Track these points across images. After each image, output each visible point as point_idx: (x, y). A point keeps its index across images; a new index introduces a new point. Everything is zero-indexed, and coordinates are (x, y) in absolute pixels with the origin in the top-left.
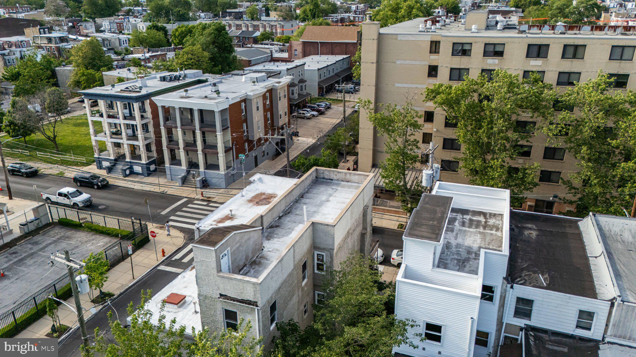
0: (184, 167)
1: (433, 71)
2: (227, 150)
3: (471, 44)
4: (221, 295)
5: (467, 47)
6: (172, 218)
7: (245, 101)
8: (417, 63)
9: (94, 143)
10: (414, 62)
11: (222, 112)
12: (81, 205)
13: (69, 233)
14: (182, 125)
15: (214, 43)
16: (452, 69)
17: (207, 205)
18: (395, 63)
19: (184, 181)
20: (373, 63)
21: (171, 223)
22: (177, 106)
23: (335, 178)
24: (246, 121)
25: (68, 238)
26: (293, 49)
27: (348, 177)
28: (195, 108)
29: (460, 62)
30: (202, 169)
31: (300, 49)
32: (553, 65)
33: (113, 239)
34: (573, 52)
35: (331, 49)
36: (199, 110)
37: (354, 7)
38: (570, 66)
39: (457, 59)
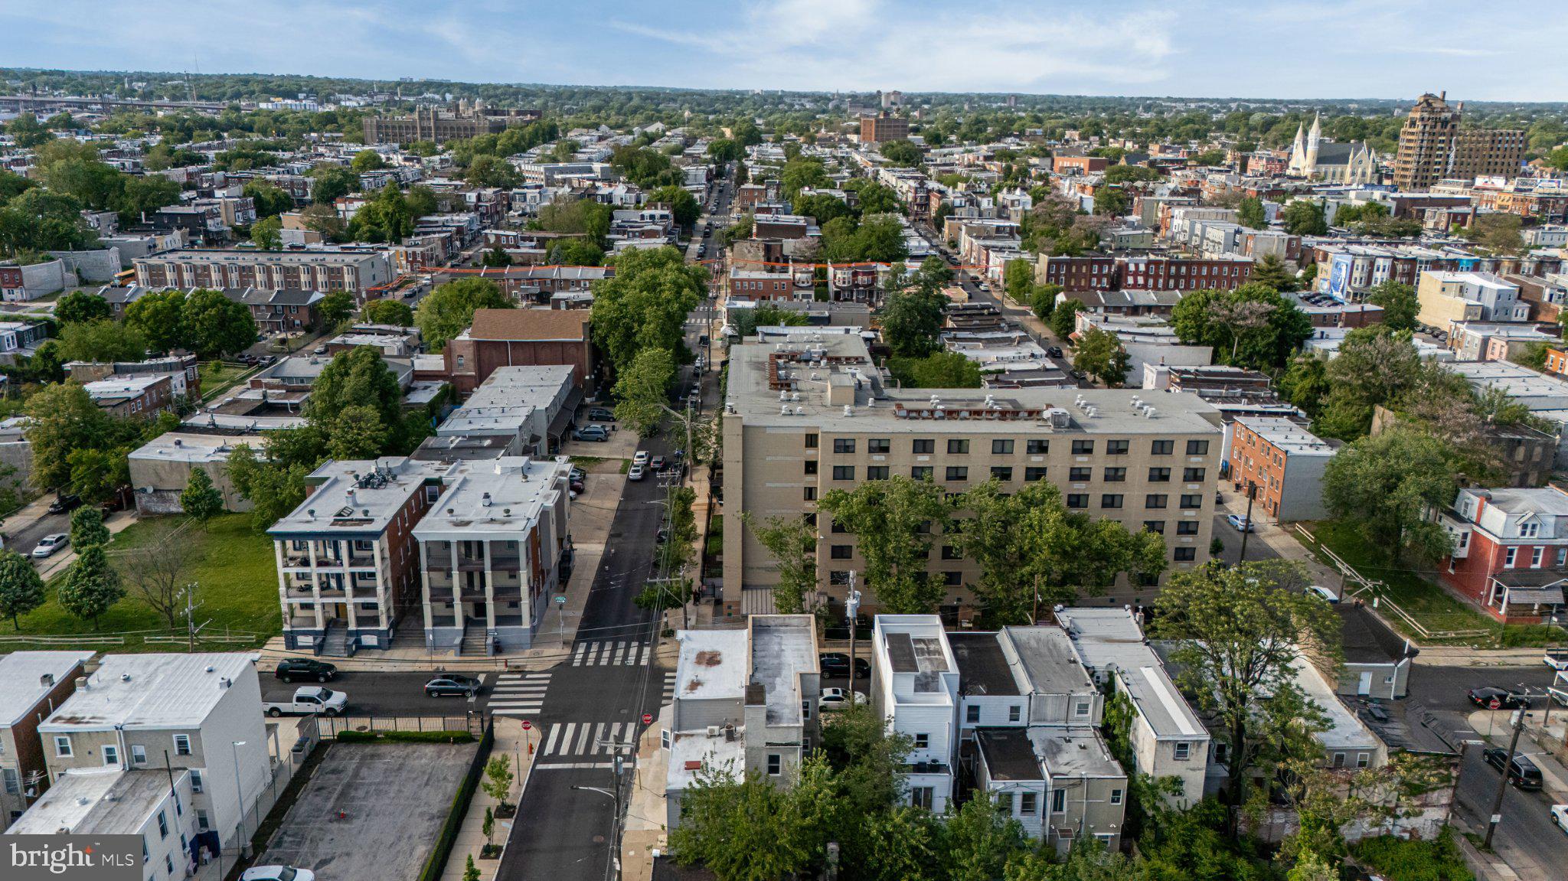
0: (459, 626)
1: (811, 467)
2: (530, 589)
3: (854, 440)
4: (766, 744)
5: (849, 444)
6: (490, 704)
8: (791, 459)
9: (284, 609)
10: (788, 458)
11: (526, 540)
12: (338, 710)
13: (369, 749)
14: (460, 565)
15: (374, 388)
16: (835, 467)
17: (522, 679)
18: (764, 460)
19: (463, 648)
20: (738, 462)
21: (495, 712)
22: (453, 540)
23: (774, 624)
25: (379, 756)
26: (455, 355)
27: (787, 621)
28: (486, 540)
29: (844, 460)
30: (491, 626)
31: (469, 354)
32: (940, 461)
33: (442, 747)
34: (958, 446)
35: (533, 354)
36: (492, 542)
37: (471, 197)
38: (956, 461)
39: (840, 456)
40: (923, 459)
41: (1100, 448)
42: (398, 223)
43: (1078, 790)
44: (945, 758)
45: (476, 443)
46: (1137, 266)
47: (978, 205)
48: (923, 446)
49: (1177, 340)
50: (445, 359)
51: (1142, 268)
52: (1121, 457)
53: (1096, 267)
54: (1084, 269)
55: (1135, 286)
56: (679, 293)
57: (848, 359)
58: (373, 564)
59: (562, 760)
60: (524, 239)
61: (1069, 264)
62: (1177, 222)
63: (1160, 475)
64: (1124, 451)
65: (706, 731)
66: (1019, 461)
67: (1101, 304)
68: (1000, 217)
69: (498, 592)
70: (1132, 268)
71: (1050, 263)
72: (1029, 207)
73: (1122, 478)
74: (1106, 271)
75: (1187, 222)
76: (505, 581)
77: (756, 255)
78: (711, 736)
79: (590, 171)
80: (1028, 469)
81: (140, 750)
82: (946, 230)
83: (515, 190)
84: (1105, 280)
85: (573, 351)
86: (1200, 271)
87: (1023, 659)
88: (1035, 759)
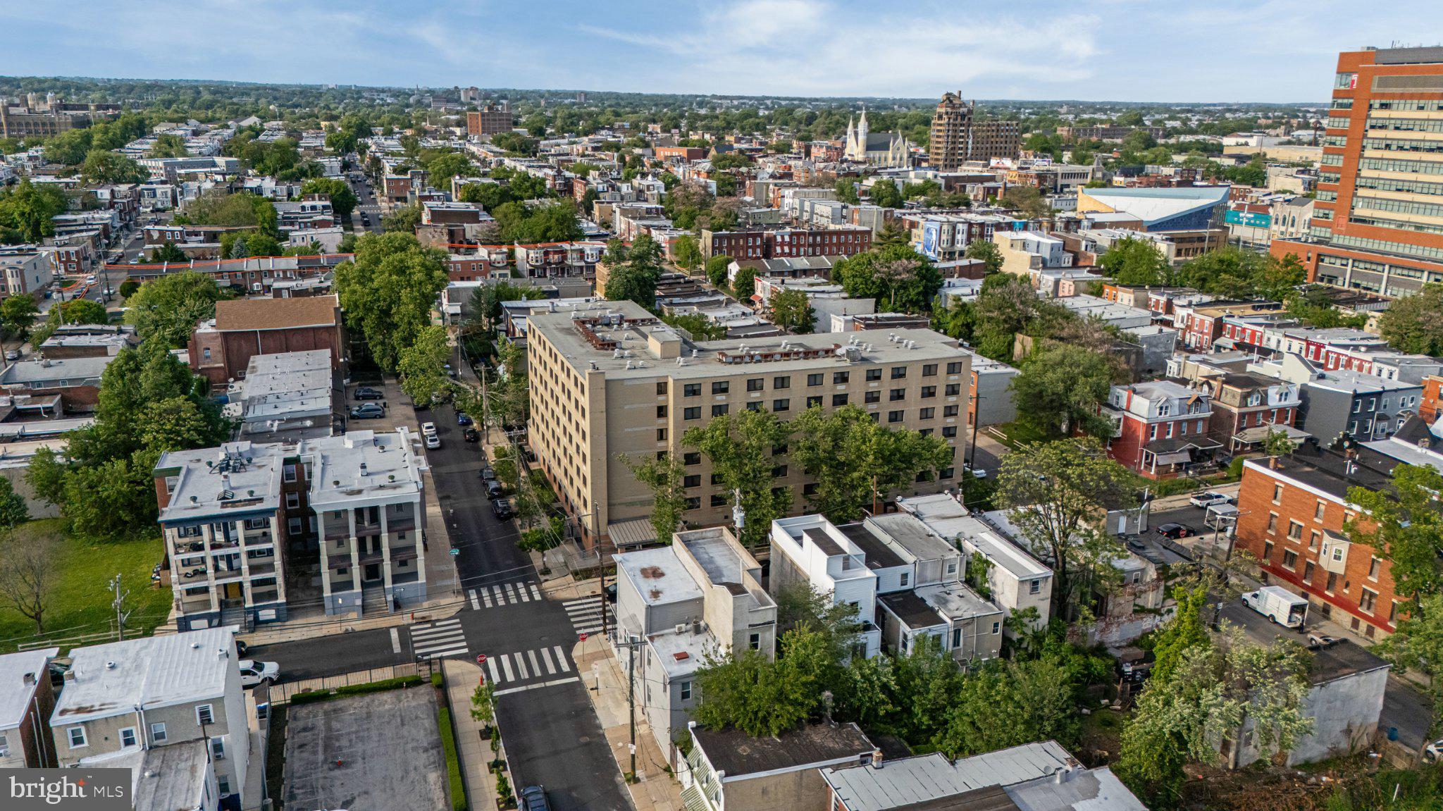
0: (358, 589)
1: (662, 412)
3: (701, 384)
4: (750, 626)
5: (697, 388)
6: (419, 651)
8: (645, 405)
10: (642, 406)
12: (275, 678)
13: (327, 706)
14: (358, 532)
16: (684, 409)
17: (433, 627)
18: (624, 408)
19: (365, 609)
20: (602, 412)
22: (349, 508)
23: (693, 538)
25: (341, 710)
26: (201, 347)
27: (704, 535)
28: (383, 505)
30: (389, 585)
31: (217, 346)
32: (768, 396)
33: (397, 692)
34: (782, 382)
35: (284, 341)
36: (387, 506)
37: (104, 194)
38: (781, 395)
39: (689, 398)
40: (755, 395)
41: (886, 375)
43: (970, 627)
44: (872, 621)
45: (298, 424)
46: (783, 237)
47: (619, 190)
48: (753, 385)
49: (846, 295)
50: (190, 353)
51: (787, 239)
52: (901, 380)
53: (751, 240)
54: (741, 242)
55: (783, 254)
57: (643, 320)
58: (270, 541)
59: (512, 685)
60: (189, 234)
61: (729, 238)
62: (787, 201)
63: (929, 393)
64: (903, 376)
66: (828, 390)
67: (767, 270)
68: (638, 200)
69: (394, 552)
70: (779, 239)
71: (714, 238)
72: (663, 191)
73: (903, 397)
74: (759, 243)
75: (797, 201)
77: (440, 239)
78: (680, 633)
79: (214, 165)
80: (835, 396)
81: (162, 728)
82: (596, 211)
83: (142, 186)
84: (758, 251)
85: (325, 336)
86: (831, 240)
87: (895, 539)
88: (932, 609)
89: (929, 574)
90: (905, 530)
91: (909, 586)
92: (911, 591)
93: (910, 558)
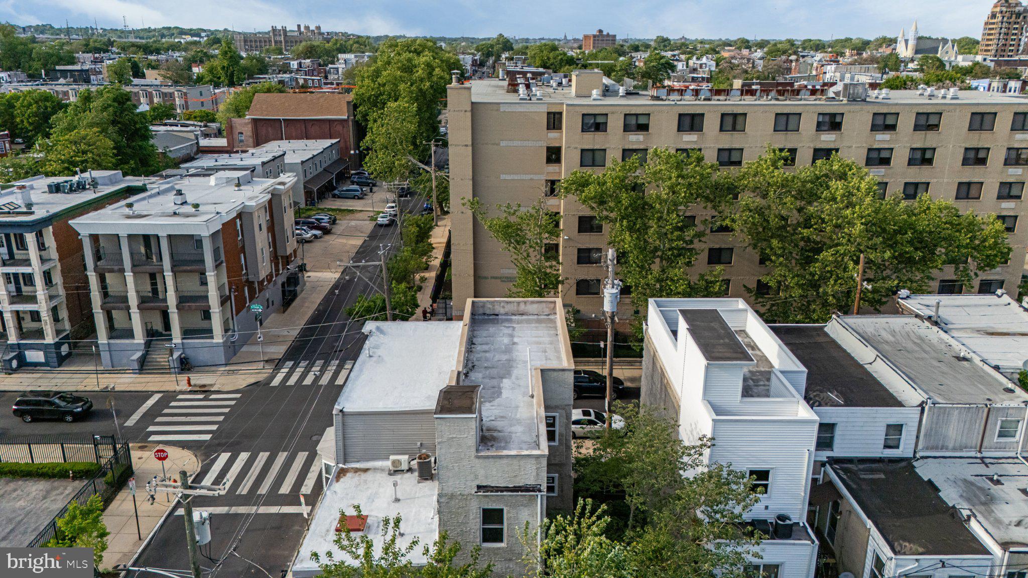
0: (139, 338)
1: (554, 155)
2: (224, 301)
3: (607, 115)
4: (479, 487)
5: (600, 120)
6: (151, 428)
7: (240, 215)
8: (530, 144)
10: (526, 143)
11: (214, 236)
14: (134, 266)
15: (114, 123)
16: (583, 151)
17: (204, 399)
18: (498, 144)
19: (143, 365)
20: (466, 146)
21: (153, 438)
22: (123, 233)
23: (502, 311)
24: (243, 249)
26: (236, 132)
28: (162, 234)
29: (593, 140)
30: (176, 339)
31: (248, 131)
32: (710, 141)
33: (57, 483)
34: (732, 122)
35: (304, 130)
36: (169, 236)
37: (294, 64)
38: (729, 140)
39: (589, 136)
40: (690, 139)
41: (906, 122)
42: (232, 75)
44: (798, 514)
48: (690, 121)
50: (227, 137)
52: (930, 134)
56: (430, 74)
58: (28, 263)
63: (976, 157)
64: (935, 126)
65: (387, 464)
66: (807, 139)
69: (183, 300)
73: (929, 162)
76: (191, 285)
78: (396, 471)
80: (816, 150)
83: (331, 66)
85: (339, 128)
87: (884, 355)
88: (953, 512)
89: (954, 431)
90: (910, 345)
91: (905, 450)
92: (907, 464)
93: (911, 395)
